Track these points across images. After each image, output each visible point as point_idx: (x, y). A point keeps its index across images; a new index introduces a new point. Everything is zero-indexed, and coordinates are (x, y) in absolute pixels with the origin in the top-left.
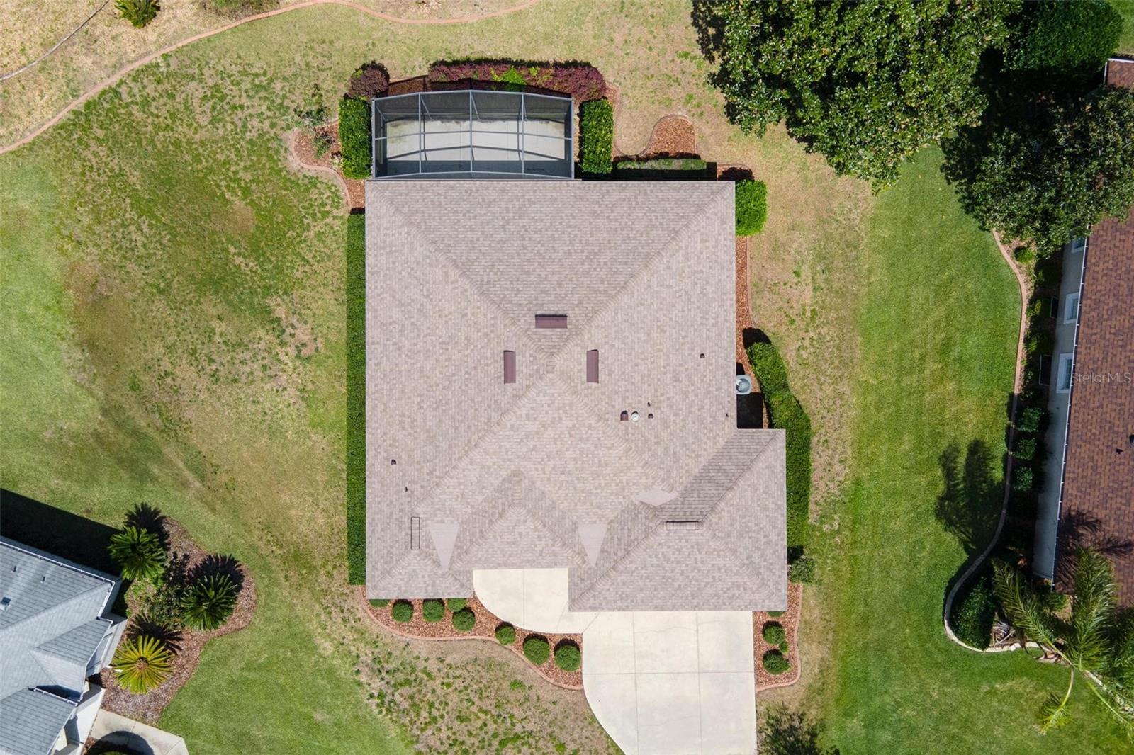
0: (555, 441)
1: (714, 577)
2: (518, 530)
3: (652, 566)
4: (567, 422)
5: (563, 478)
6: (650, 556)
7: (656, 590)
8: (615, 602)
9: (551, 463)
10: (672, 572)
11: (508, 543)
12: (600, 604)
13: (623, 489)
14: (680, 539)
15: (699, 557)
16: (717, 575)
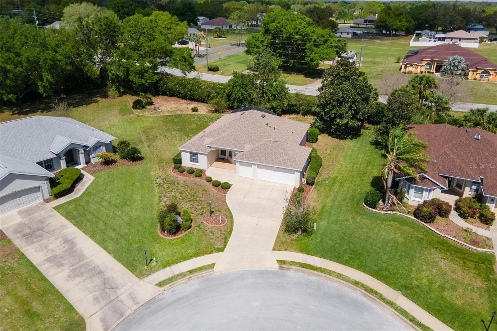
0: (248, 124)
1: (280, 156)
2: (229, 137)
3: (263, 150)
4: (252, 120)
5: (246, 132)
6: (263, 147)
7: (262, 156)
8: (248, 158)
9: (244, 129)
10: (268, 152)
11: (225, 140)
12: (244, 158)
13: (261, 137)
14: (273, 144)
15: (277, 149)
16: (282, 155)
